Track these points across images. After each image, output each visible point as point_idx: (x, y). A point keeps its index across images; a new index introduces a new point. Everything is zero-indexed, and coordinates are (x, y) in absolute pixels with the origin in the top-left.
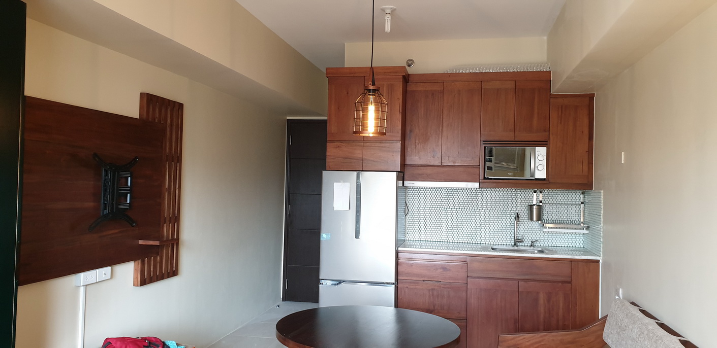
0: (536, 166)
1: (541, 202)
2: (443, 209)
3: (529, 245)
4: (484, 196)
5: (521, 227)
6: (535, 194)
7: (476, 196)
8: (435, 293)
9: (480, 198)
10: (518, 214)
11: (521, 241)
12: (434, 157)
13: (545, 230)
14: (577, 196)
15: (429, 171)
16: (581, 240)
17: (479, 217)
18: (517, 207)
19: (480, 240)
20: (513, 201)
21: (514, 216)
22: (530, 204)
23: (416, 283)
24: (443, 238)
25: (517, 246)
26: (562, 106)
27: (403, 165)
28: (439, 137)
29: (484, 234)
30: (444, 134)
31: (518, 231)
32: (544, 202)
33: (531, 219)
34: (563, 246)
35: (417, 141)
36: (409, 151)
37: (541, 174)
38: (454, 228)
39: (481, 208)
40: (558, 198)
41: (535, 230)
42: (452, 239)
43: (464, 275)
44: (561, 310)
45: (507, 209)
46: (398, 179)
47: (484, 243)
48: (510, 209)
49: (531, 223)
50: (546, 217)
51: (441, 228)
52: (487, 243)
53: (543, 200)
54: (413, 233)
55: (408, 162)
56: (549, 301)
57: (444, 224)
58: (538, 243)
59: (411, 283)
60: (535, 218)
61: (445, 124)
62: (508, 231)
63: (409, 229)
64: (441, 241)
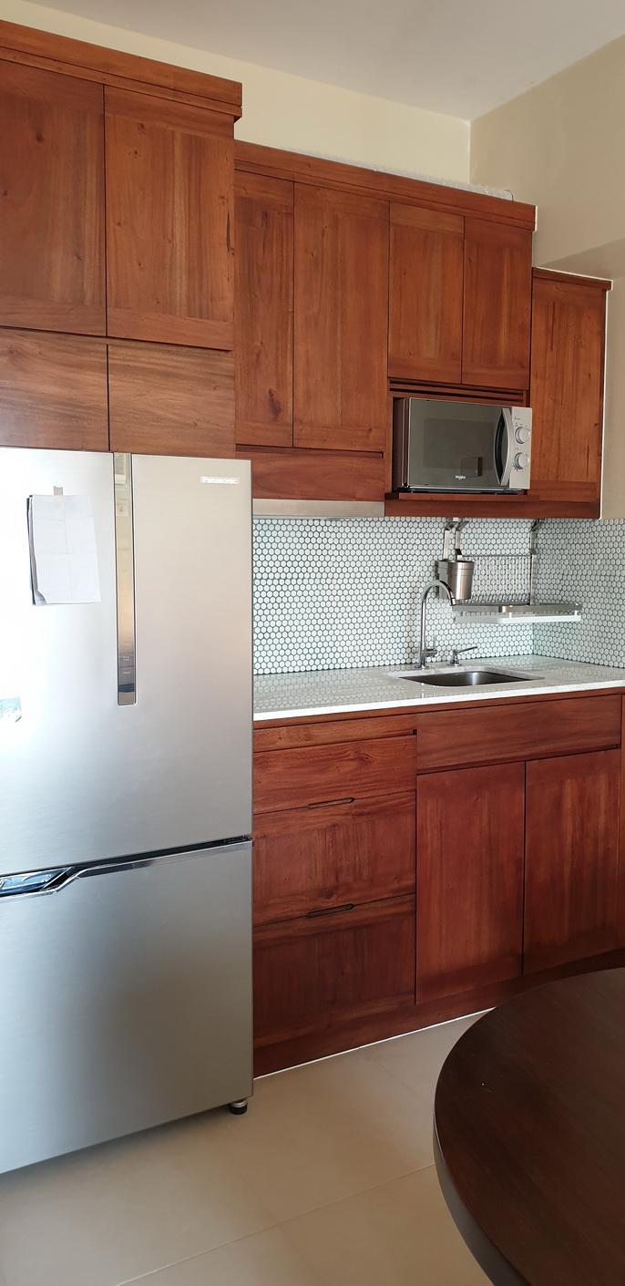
1: (458, 552)
6: (447, 534)
8: (341, 836)
11: (431, 652)
15: (257, 464)
16: (528, 638)
17: (332, 598)
26: (554, 303)
43: (410, 768)
56: (581, 799)
59: (274, 820)
60: (459, 593)
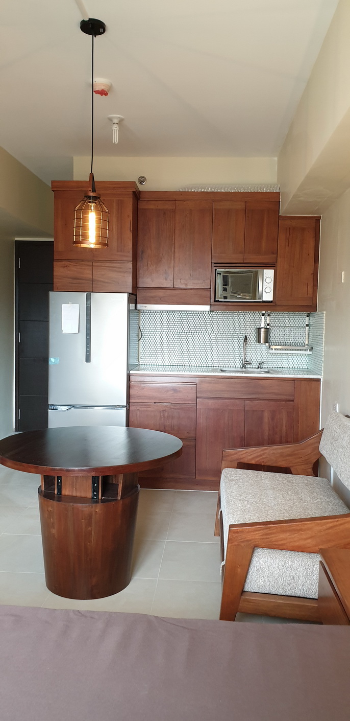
0: (264, 288)
1: (268, 325)
2: (176, 333)
3: (257, 367)
4: (215, 320)
5: (249, 350)
6: (263, 317)
7: (208, 319)
8: (166, 414)
9: (211, 322)
10: (246, 336)
11: (249, 363)
12: (166, 279)
13: (271, 351)
14: (302, 319)
15: (160, 293)
16: (305, 361)
17: (210, 340)
18: (246, 330)
19: (211, 363)
20: (242, 324)
21: (243, 339)
22: (258, 327)
23: (147, 405)
24: (175, 362)
25: (245, 368)
26: (290, 228)
27: (135, 287)
28: (171, 259)
29: (215, 357)
30: (177, 255)
31: (247, 354)
32: (272, 325)
33: (259, 341)
34: (288, 367)
35: (149, 263)
36: (141, 273)
37: (268, 296)
38: (186, 352)
39: (212, 332)
40: (284, 321)
41: (263, 352)
42: (185, 363)
43: (194, 396)
44: (284, 427)
45: (237, 332)
46: (129, 301)
47: (215, 366)
48: (240, 332)
49: (259, 346)
50: (273, 339)
51: (174, 352)
52: (217, 366)
53: (271, 323)
54: (147, 357)
55: (140, 285)
56: (273, 419)
57: (177, 348)
58: (265, 365)
59: (142, 405)
60: (262, 341)
61: (177, 245)
62: (237, 353)
63: (142, 353)
64: (174, 364)
